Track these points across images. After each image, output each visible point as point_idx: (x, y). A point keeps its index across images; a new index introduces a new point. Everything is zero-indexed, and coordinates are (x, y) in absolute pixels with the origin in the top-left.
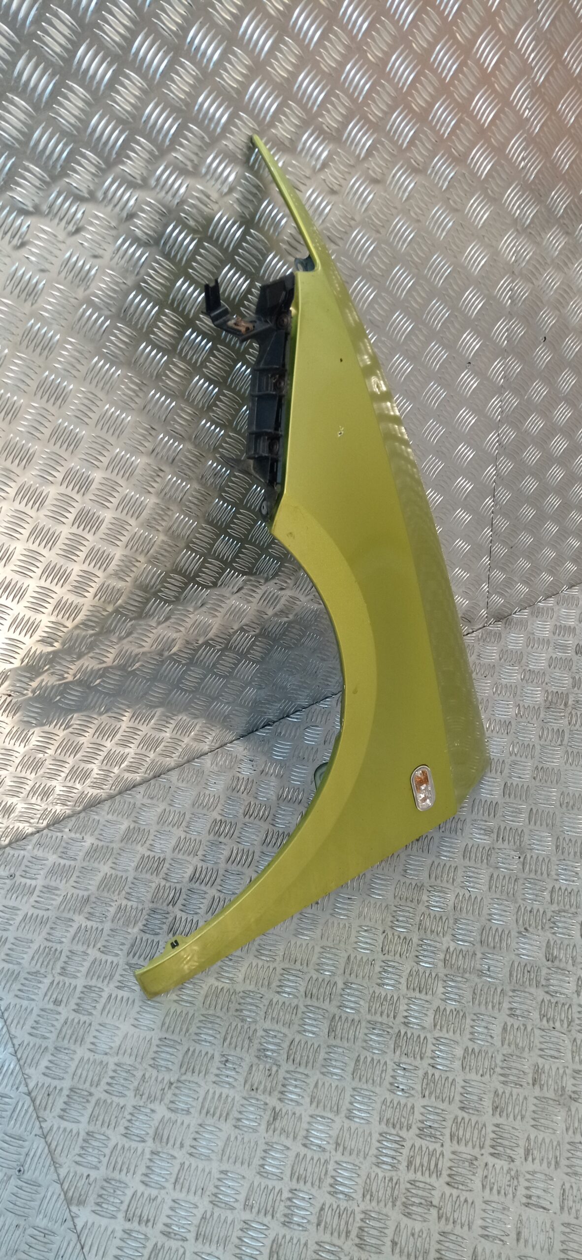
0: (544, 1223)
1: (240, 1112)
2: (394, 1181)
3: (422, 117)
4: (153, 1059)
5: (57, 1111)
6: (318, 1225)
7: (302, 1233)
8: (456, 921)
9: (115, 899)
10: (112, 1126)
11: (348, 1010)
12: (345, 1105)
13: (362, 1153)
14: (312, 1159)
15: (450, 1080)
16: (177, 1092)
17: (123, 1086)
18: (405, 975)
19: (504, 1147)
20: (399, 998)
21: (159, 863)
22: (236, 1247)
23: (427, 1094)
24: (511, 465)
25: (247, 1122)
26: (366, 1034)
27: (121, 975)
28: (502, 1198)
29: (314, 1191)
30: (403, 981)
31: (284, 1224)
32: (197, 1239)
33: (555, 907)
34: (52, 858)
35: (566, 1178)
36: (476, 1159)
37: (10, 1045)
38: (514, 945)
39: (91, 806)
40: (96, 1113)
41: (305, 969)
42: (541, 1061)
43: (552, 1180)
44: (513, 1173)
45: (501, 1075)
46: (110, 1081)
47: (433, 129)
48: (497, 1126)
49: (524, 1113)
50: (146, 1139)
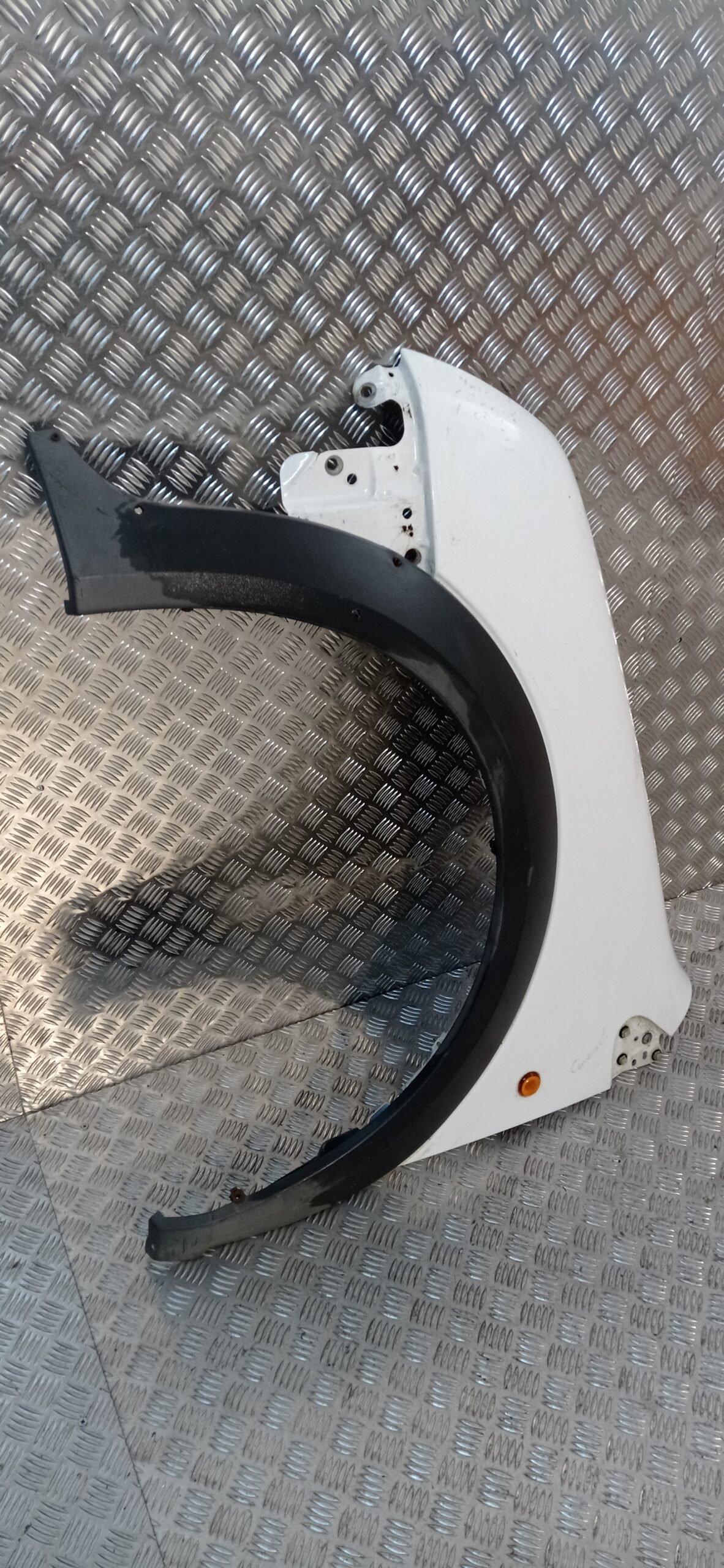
0: (622, 1521)
2: (471, 1467)
5: (124, 1367)
6: (391, 1502)
8: (550, 1218)
11: (433, 1297)
15: (534, 1374)
21: (241, 1129)
22: (306, 1516)
23: (509, 1385)
28: (580, 1494)
29: (388, 1470)
31: (355, 1498)
33: (653, 1215)
34: (126, 1115)
35: (648, 1479)
37: (77, 1296)
39: (172, 1064)
42: (628, 1365)
43: (633, 1480)
44: (593, 1470)
45: (587, 1374)
48: (580, 1423)
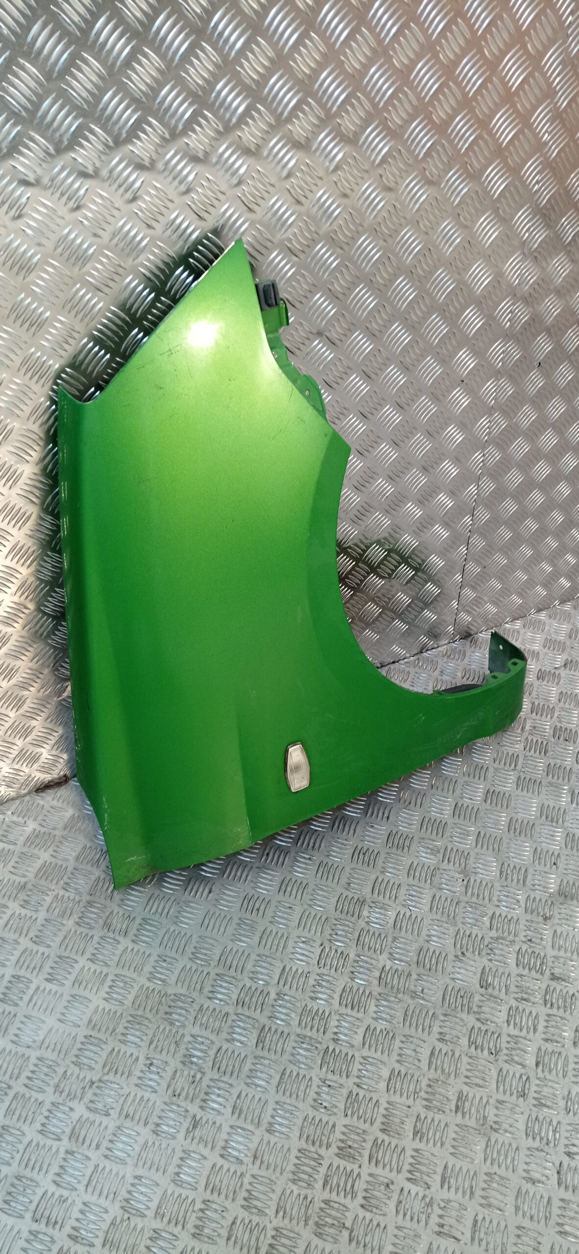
1: (160, 1117)
3: (441, 129)
4: (76, 1056)
7: (211, 1246)
9: (52, 887)
10: (28, 1122)
12: (266, 1118)
13: (278, 1169)
14: (228, 1170)
16: (98, 1091)
17: (43, 1081)
18: (339, 990)
19: (421, 1172)
20: (330, 1013)
24: (492, 486)
25: (165, 1128)
26: (294, 1048)
27: (52, 968)
30: (337, 996)
32: (104, 1245)
36: (393, 1183)
38: (450, 969)
40: (13, 1106)
41: (239, 977)
46: (30, 1075)
47: (451, 142)
49: (444, 1139)
50: (63, 1137)
